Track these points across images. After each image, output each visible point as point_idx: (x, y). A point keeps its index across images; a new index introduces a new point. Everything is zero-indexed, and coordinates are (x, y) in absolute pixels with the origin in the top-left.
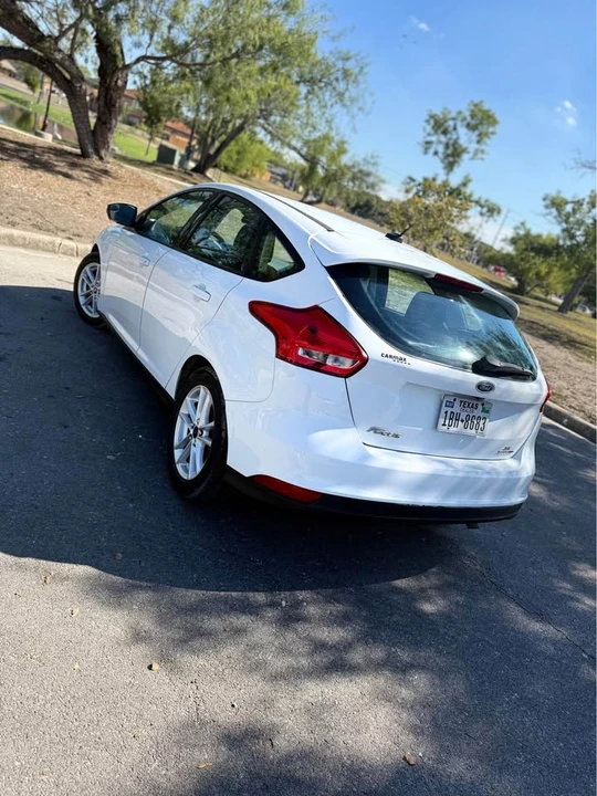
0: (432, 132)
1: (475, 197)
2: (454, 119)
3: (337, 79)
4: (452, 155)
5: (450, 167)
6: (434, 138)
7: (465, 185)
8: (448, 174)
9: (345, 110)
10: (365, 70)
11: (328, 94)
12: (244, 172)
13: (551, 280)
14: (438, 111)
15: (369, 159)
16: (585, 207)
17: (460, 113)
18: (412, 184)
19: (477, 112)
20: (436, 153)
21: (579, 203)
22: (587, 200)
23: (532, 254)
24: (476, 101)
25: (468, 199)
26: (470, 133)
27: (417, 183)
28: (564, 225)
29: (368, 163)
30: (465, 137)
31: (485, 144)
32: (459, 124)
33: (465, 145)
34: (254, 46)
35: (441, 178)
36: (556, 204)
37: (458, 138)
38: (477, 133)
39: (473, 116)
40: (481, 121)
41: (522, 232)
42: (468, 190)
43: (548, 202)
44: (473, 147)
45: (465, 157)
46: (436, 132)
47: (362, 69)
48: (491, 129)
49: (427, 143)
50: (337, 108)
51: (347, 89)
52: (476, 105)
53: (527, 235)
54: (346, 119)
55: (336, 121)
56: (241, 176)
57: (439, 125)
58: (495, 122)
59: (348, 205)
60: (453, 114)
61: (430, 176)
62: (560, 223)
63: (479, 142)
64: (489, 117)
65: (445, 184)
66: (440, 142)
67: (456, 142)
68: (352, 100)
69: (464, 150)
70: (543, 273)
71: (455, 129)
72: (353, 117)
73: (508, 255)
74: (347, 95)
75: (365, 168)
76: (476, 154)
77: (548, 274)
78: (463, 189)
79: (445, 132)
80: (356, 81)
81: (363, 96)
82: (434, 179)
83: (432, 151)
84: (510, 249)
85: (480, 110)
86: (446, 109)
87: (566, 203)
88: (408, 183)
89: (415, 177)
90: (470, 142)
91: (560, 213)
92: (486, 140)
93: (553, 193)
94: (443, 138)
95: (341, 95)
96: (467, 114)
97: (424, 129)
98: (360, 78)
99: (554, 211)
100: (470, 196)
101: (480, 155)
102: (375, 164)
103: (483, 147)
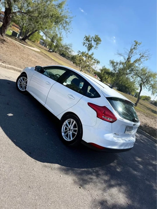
0: (85, 40)
1: (94, 58)
2: (91, 38)
3: (64, 23)
4: (90, 47)
5: (89, 50)
6: (86, 42)
7: (92, 55)
8: (88, 51)
9: (65, 31)
10: (71, 22)
11: (61, 26)
12: (33, 40)
13: (108, 80)
14: (87, 35)
15: (70, 45)
16: (119, 64)
17: (93, 37)
18: (80, 53)
19: (97, 37)
20: (86, 46)
21: (117, 63)
22: (119, 63)
23: (106, 74)
24: (97, 35)
25: (92, 59)
26: (95, 42)
27: (81, 53)
28: (114, 68)
29: (69, 46)
30: (93, 43)
31: (98, 46)
32: (92, 40)
33: (93, 45)
34: (50, 15)
35: (87, 52)
36: (112, 62)
37: (92, 43)
38: (96, 42)
39: (96, 39)
40: (97, 40)
41: (104, 68)
42: (93, 56)
43: (111, 62)
44: (95, 46)
45: (93, 48)
46: (86, 41)
47: (70, 21)
48: (99, 42)
49: (84, 43)
50: (63, 30)
51: (66, 26)
52: (97, 36)
53: (105, 69)
54: (65, 33)
55: (63, 33)
56: (32, 41)
57: (87, 39)
58: (100, 41)
59: (60, 53)
60: (91, 37)
61: (84, 52)
62: (113, 67)
63: (96, 45)
64: (99, 39)
65: (87, 54)
66: (87, 43)
67: (91, 44)
68: (67, 29)
69: (93, 46)
70: (107, 78)
71: (91, 41)
72: (67, 33)
73: (99, 73)
74: (66, 27)
75: (68, 47)
76: (95, 48)
77: (108, 78)
78: (91, 56)
79: (89, 41)
80: (68, 24)
81: (70, 28)
82: (85, 53)
83: (85, 45)
84: (100, 71)
85: (98, 37)
86: (89, 35)
87: (115, 63)
88: (79, 52)
89: (80, 51)
90: (94, 45)
91: (113, 65)
92: (98, 45)
93: (112, 60)
94: (88, 42)
95: (64, 27)
96: (94, 37)
97: (84, 39)
98: (69, 24)
99: (112, 64)
100: (93, 58)
101: (96, 48)
102: (71, 46)
103: (97, 46)
